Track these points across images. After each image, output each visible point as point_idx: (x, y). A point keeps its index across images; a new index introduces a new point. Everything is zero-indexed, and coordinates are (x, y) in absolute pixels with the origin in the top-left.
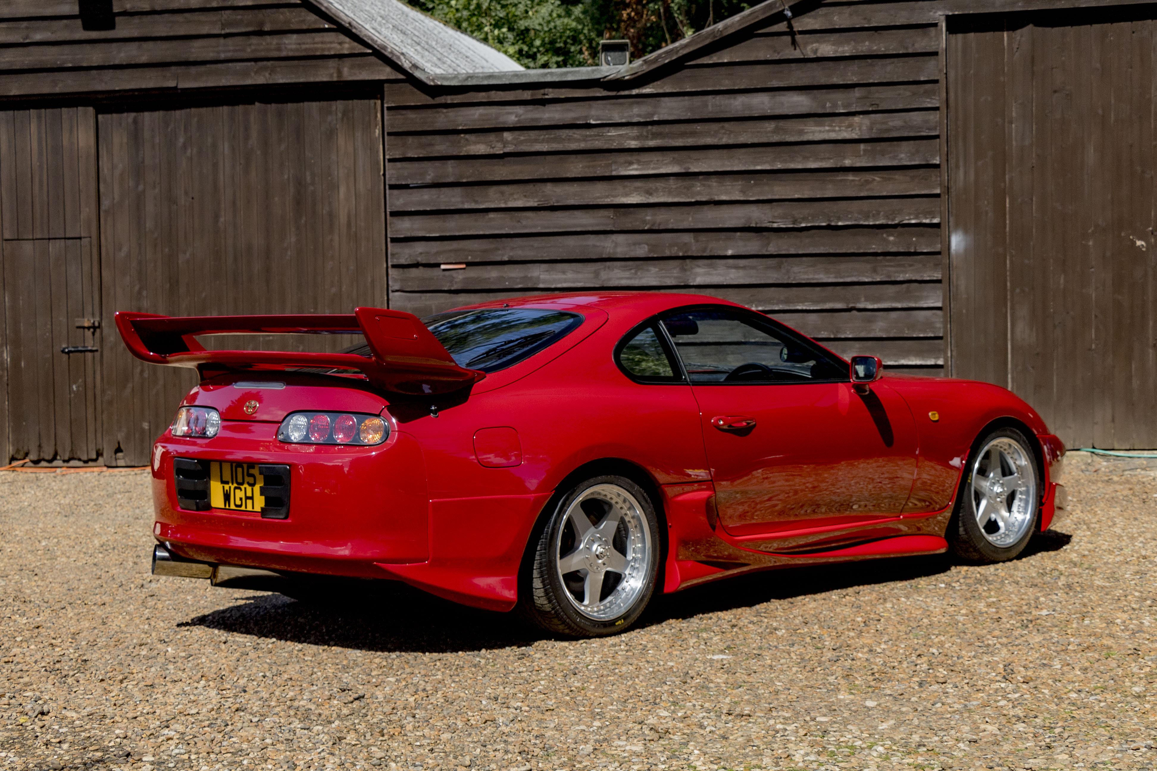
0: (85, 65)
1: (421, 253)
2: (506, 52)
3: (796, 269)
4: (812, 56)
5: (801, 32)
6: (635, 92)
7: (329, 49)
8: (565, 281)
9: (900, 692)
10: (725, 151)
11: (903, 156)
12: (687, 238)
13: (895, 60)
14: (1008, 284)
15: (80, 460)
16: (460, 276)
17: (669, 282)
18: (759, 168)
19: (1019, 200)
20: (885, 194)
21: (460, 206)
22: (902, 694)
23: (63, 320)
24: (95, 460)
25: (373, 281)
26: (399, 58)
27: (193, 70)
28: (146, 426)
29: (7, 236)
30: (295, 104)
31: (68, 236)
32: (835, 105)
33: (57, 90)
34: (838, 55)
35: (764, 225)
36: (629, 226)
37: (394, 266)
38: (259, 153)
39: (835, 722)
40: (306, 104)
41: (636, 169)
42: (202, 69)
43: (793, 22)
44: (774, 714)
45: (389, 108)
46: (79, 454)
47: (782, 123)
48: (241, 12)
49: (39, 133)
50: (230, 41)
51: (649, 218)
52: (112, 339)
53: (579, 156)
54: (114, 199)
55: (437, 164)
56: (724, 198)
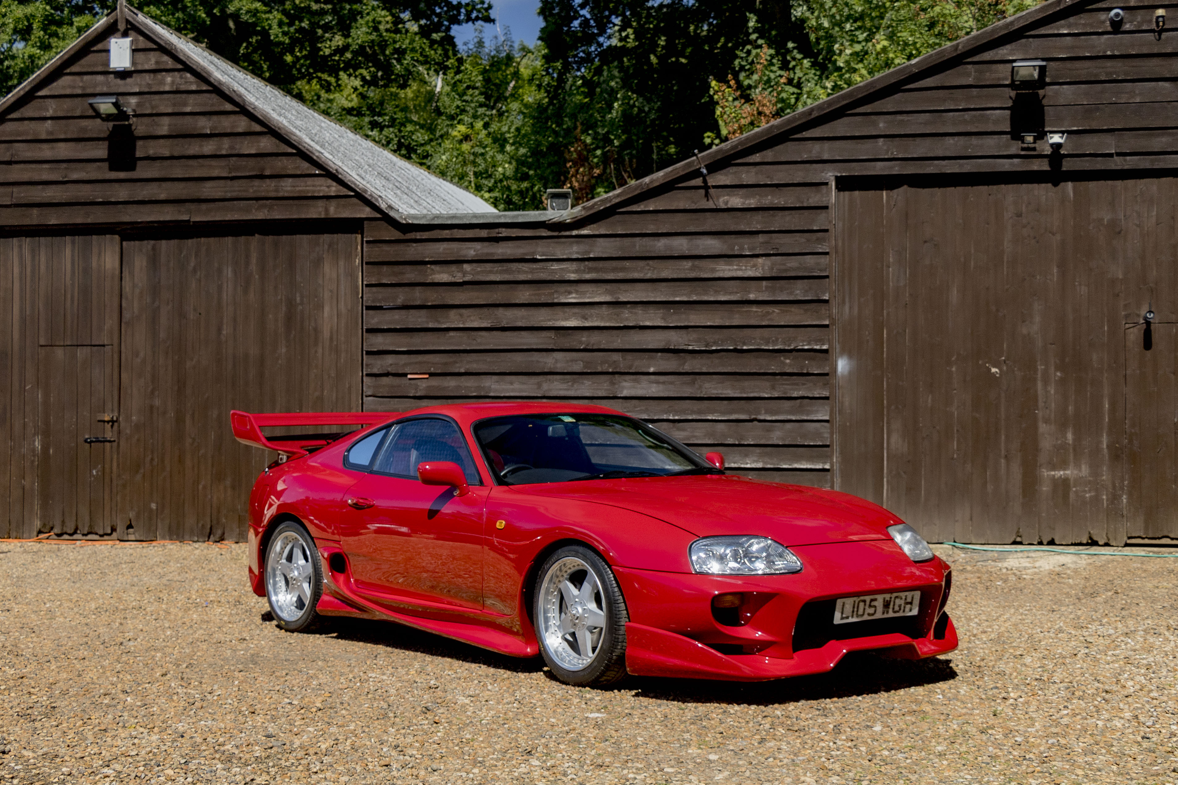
0: (113, 200)
1: (391, 365)
2: (482, 197)
3: (707, 385)
4: (724, 207)
5: (715, 187)
6: (575, 233)
7: (319, 191)
8: (513, 390)
9: (741, 748)
10: (650, 284)
11: (798, 292)
12: (616, 356)
13: (793, 212)
14: (885, 402)
15: (96, 534)
16: (423, 385)
17: (600, 394)
18: (677, 299)
19: (895, 332)
20: (782, 323)
21: (425, 326)
22: (742, 750)
23: (87, 414)
24: (110, 535)
25: (350, 388)
26: (377, 200)
27: (204, 206)
28: (153, 506)
29: (42, 342)
30: (289, 237)
31: (93, 343)
32: (742, 248)
33: (89, 221)
34: (745, 206)
35: (681, 347)
36: (567, 346)
37: (367, 375)
38: (257, 277)
39: (680, 773)
40: (298, 236)
41: (574, 298)
42: (212, 205)
43: (707, 178)
44: (630, 765)
45: (367, 242)
46: (96, 529)
47: (697, 262)
48: (245, 159)
49: (73, 256)
50: (236, 183)
51: (585, 340)
52: (128, 431)
53: (526, 286)
54: (134, 312)
55: (407, 289)
56: (648, 323)
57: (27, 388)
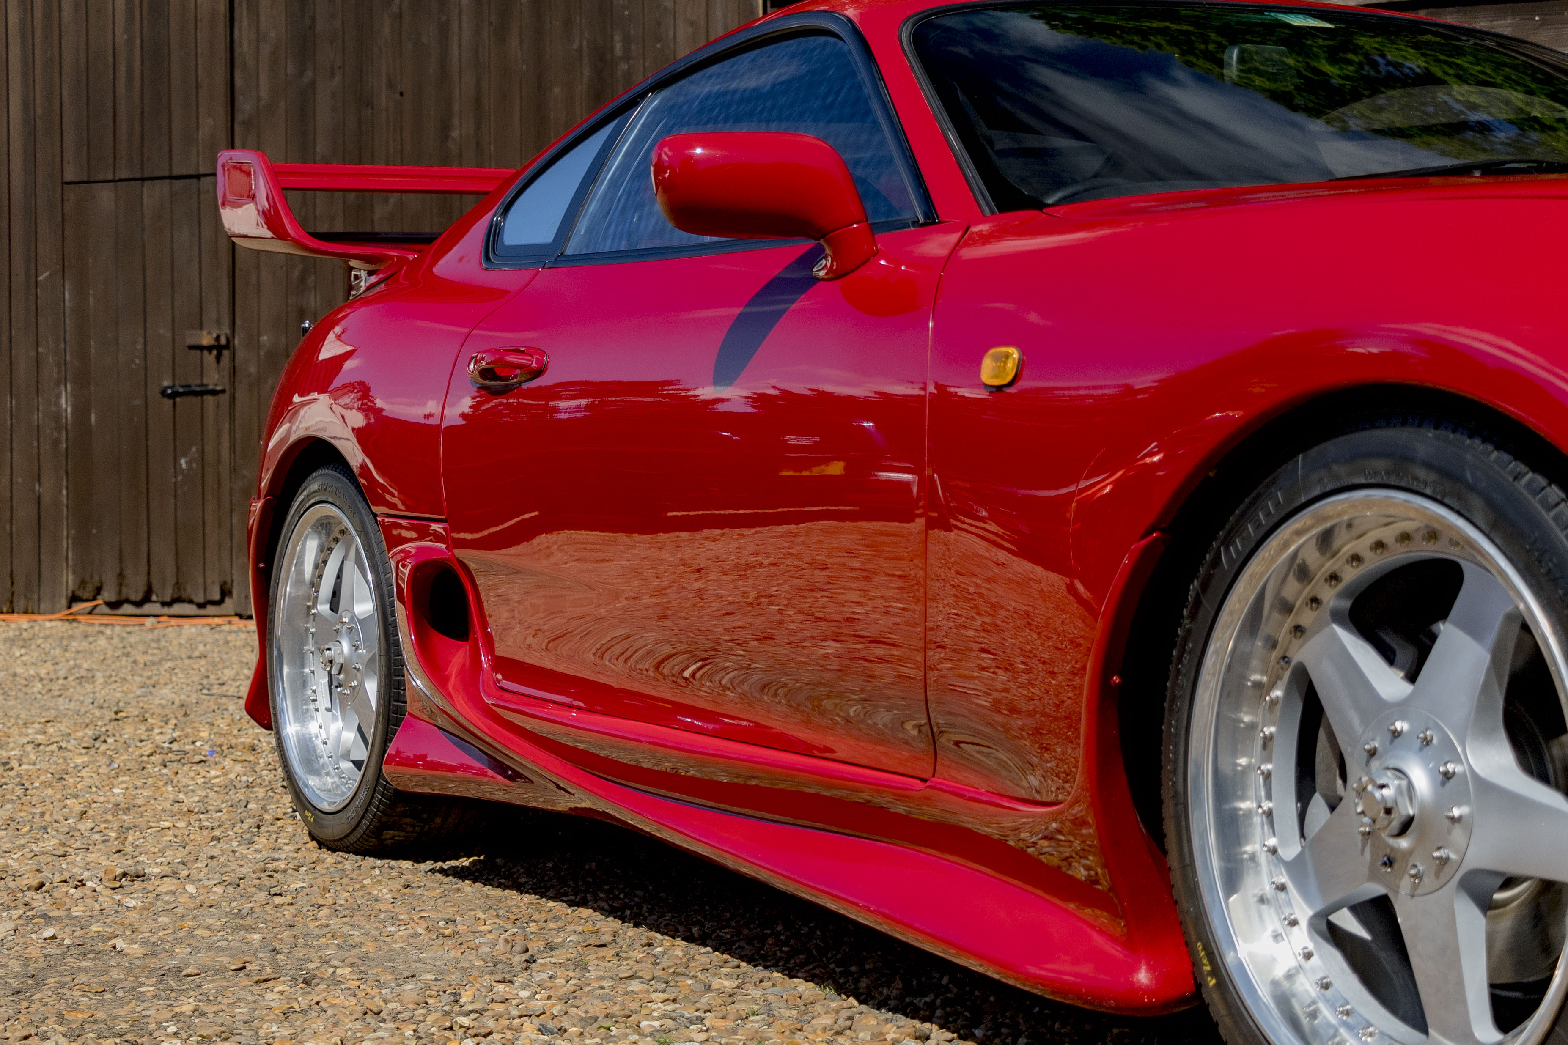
15: (191, 602)
23: (165, 332)
24: (219, 603)
29: (69, 176)
31: (175, 172)
46: (190, 592)
52: (253, 370)
54: (259, 99)
57: (41, 278)
